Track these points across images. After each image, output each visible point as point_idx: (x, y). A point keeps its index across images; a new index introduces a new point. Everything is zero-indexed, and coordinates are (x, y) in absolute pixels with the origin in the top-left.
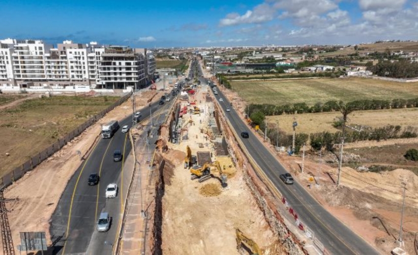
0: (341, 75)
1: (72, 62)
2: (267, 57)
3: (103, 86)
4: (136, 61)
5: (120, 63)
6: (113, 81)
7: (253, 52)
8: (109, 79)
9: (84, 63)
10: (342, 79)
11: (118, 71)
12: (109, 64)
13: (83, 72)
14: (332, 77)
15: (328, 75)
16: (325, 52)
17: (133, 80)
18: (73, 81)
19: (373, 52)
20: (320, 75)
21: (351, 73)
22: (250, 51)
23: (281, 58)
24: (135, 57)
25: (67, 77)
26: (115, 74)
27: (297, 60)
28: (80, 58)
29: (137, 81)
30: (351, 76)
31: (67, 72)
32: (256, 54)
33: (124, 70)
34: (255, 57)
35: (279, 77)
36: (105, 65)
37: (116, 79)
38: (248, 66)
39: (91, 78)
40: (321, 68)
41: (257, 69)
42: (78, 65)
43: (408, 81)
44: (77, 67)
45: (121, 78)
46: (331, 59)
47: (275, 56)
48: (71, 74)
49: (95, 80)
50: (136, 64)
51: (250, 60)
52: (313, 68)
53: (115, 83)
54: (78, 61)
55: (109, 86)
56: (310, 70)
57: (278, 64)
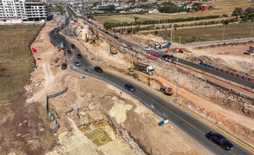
0: (146, 13)
1: (6, 7)
2: (110, 5)
3: (27, 20)
4: (45, 6)
5: (36, 8)
6: (33, 17)
7: (102, 2)
8: (31, 16)
9: (13, 8)
10: (146, 15)
11: (35, 11)
12: (30, 8)
13: (13, 13)
14: (142, 14)
15: (140, 13)
16: (141, 2)
17: (44, 16)
18: (8, 17)
19: (164, 2)
20: (136, 13)
21: (150, 12)
22: (100, 1)
23: (118, 6)
24: (44, 4)
25: (4, 15)
26: (34, 13)
27: (126, 6)
28: (10, 5)
29: (46, 17)
30: (150, 13)
31: (3, 13)
32: (103, 3)
33: (38, 11)
34: (103, 5)
35: (117, 15)
36: (27, 8)
37: (34, 16)
38: (100, 10)
39: (18, 16)
40: (137, 10)
41: (105, 11)
42: (10, 9)
43: (172, 14)
44: (9, 10)
45: (37, 15)
46: (143, 5)
47: (114, 5)
48: (6, 14)
49: (21, 17)
50: (45, 8)
51: (101, 7)
52: (134, 10)
53: (34, 18)
54: (10, 6)
55: (31, 19)
56: (132, 11)
57: (116, 8)
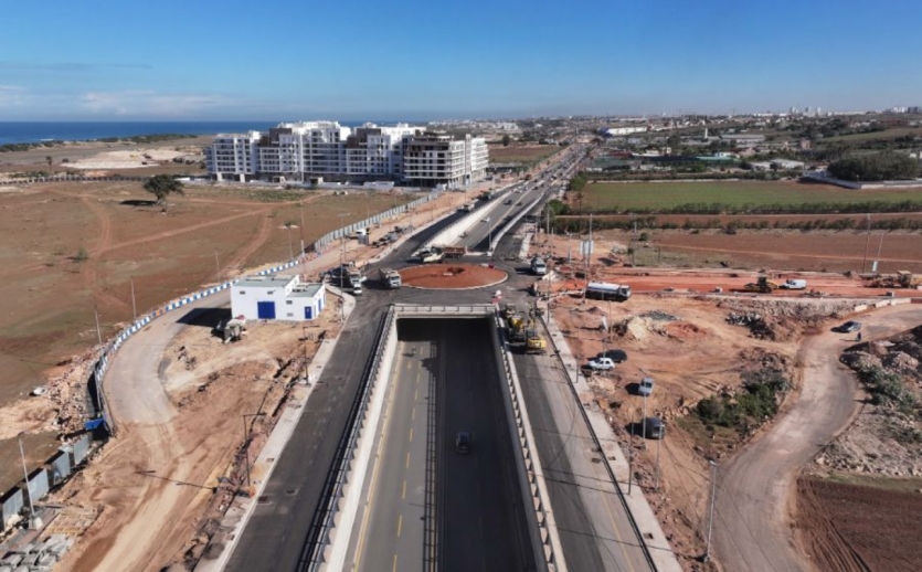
1: (372, 152)
3: (408, 184)
5: (431, 155)
6: (421, 177)
8: (417, 174)
11: (428, 165)
17: (446, 175)
18: (373, 176)
25: (366, 170)
26: (424, 168)
31: (365, 165)
32: (708, 135)
33: (435, 164)
36: (412, 156)
37: (424, 174)
42: (380, 156)
44: (378, 158)
45: (431, 174)
53: (423, 180)
54: (381, 150)
